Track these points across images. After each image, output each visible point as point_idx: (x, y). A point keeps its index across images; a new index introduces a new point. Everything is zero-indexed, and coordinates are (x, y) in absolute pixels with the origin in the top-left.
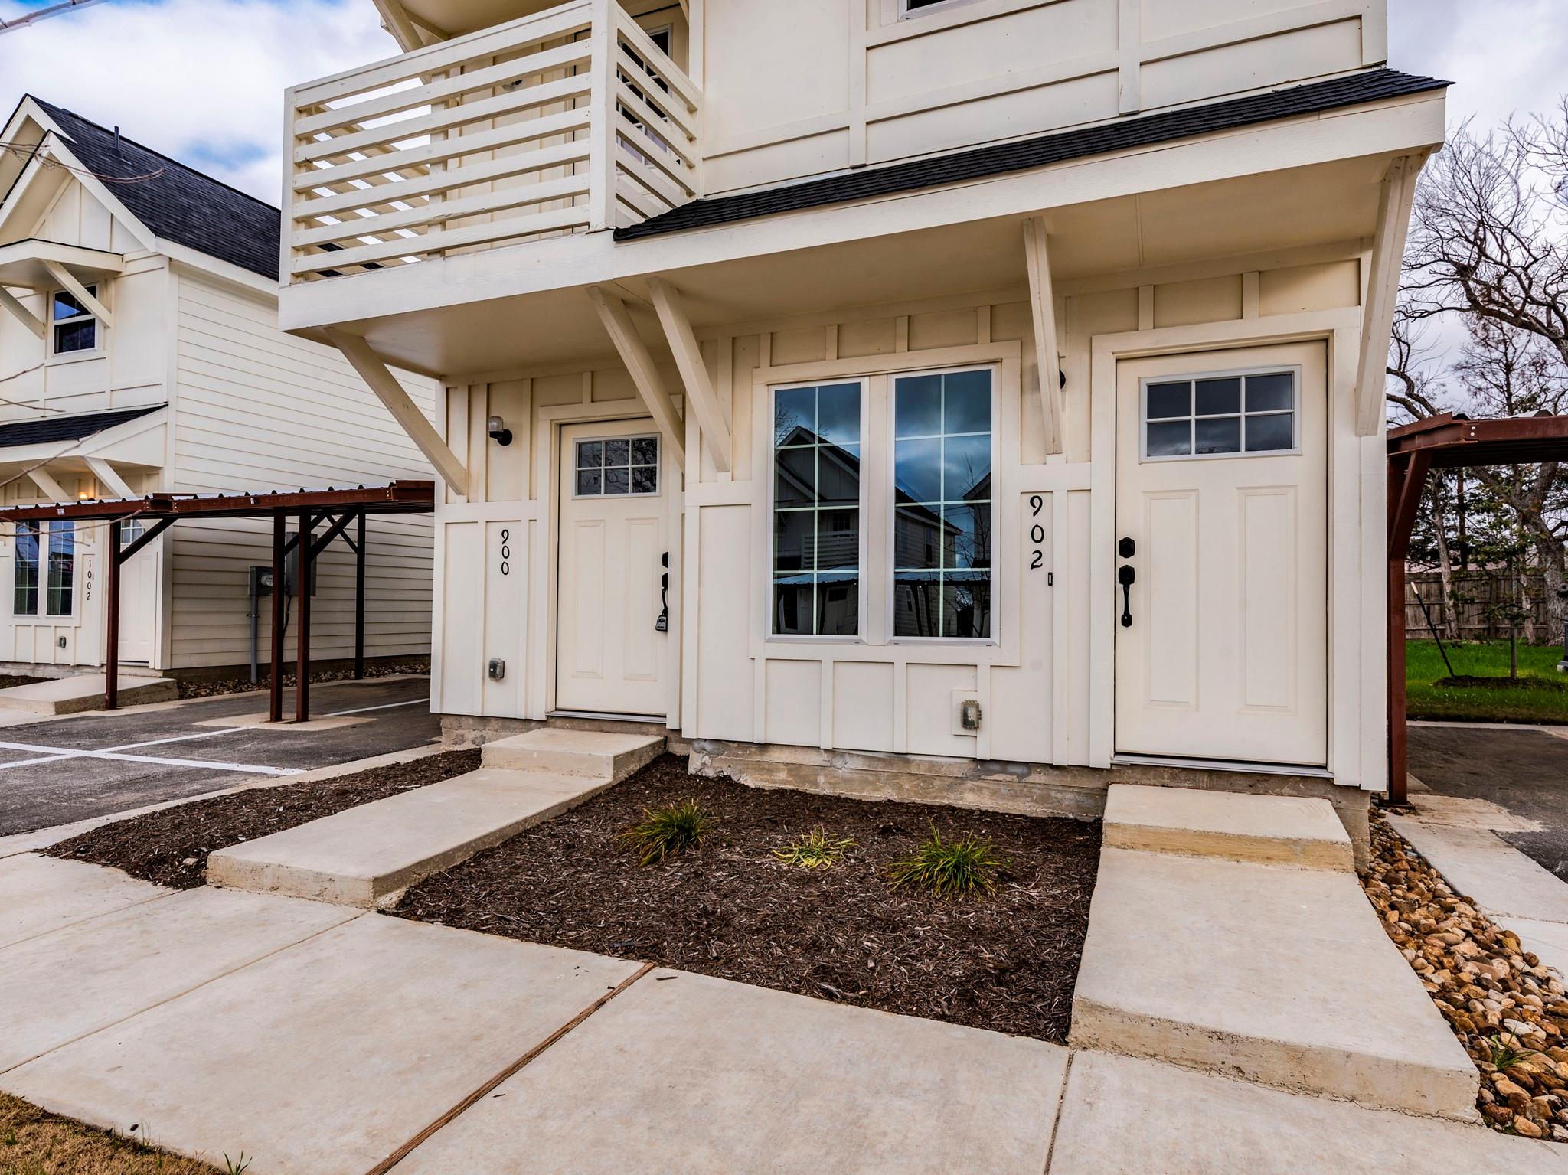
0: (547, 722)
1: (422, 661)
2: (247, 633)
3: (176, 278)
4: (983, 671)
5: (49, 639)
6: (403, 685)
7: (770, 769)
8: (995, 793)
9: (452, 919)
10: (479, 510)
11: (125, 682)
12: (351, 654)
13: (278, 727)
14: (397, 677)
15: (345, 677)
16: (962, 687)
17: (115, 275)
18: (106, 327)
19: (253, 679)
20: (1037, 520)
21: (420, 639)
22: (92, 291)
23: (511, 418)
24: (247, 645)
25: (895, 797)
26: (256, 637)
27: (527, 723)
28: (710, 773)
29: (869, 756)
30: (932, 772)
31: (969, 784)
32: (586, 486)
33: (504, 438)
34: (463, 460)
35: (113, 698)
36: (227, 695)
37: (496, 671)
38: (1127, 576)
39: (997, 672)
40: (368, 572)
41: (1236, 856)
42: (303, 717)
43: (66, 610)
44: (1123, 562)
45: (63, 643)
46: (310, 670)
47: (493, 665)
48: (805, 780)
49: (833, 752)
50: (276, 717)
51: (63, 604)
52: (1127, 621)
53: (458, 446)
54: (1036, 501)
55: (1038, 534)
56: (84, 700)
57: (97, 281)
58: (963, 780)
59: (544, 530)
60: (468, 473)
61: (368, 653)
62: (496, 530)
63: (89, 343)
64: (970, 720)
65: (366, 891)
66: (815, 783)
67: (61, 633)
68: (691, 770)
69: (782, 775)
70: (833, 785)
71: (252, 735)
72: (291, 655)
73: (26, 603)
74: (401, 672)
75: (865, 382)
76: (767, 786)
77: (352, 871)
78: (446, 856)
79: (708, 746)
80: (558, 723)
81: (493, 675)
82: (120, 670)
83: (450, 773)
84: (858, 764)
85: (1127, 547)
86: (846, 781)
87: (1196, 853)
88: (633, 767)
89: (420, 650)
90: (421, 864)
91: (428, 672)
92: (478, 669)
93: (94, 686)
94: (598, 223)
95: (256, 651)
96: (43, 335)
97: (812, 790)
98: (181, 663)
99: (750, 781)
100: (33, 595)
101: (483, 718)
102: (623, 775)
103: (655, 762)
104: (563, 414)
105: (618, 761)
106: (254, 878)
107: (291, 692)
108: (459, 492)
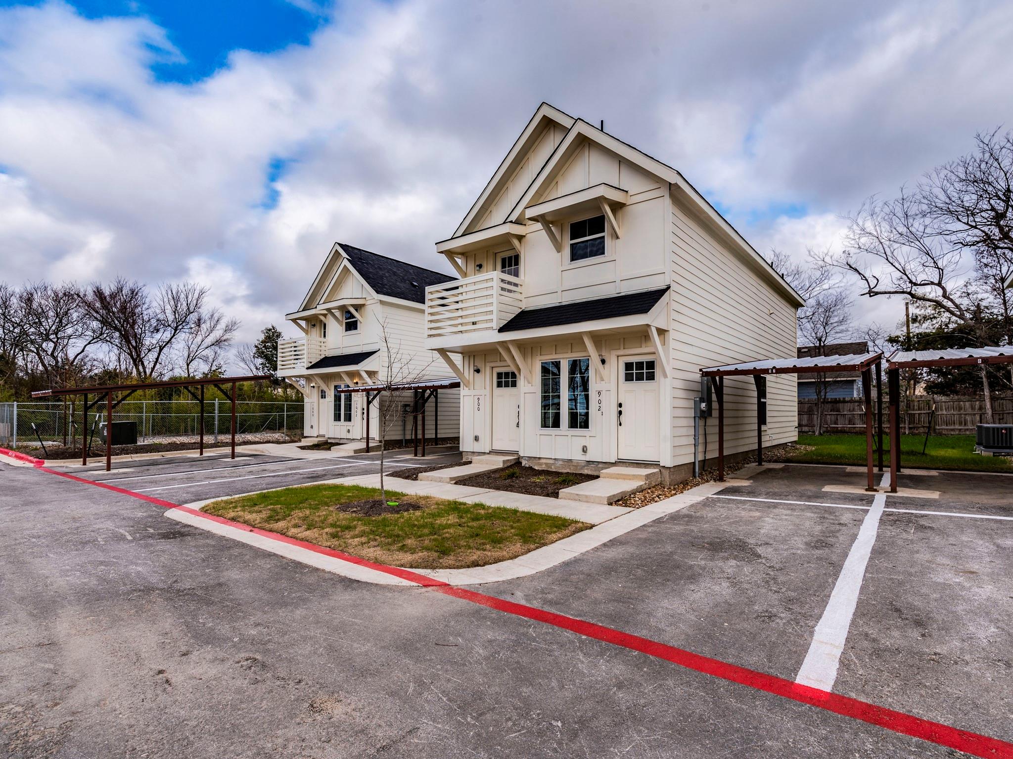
0: (490, 453)
1: (457, 439)
2: (400, 428)
3: (382, 306)
4: (588, 437)
5: (345, 429)
6: (451, 448)
7: (541, 464)
8: (591, 470)
9: (464, 485)
10: (472, 392)
11: (371, 445)
12: (434, 437)
13: (416, 458)
14: (449, 445)
15: (432, 445)
16: (583, 442)
17: (364, 305)
18: (361, 323)
19: (404, 445)
20: (600, 398)
21: (456, 431)
22: (357, 310)
23: (480, 365)
24: (401, 432)
25: (569, 472)
26: (404, 430)
27: (484, 453)
28: (527, 466)
29: (563, 460)
30: (577, 465)
31: (586, 467)
32: (499, 385)
33: (478, 371)
34: (467, 378)
35: (368, 449)
36: (397, 450)
37: (477, 439)
38: (620, 413)
39: (591, 438)
40: (439, 405)
41: (624, 479)
42: (423, 456)
43: (350, 420)
44: (619, 409)
45: (349, 431)
46: (426, 441)
47: (476, 437)
48: (549, 467)
49: (555, 459)
50: (416, 455)
51: (348, 418)
52: (620, 425)
53: (466, 374)
54: (599, 393)
55: (600, 402)
56: (360, 450)
57: (358, 307)
58: (584, 466)
59: (488, 398)
60: (469, 382)
61: (439, 436)
62: (476, 398)
63: (356, 328)
64: (585, 450)
65: (448, 480)
66: (551, 468)
67: (348, 428)
68: (523, 465)
69: (544, 466)
70: (555, 468)
71: (412, 459)
72: (420, 436)
73: (337, 418)
74: (450, 443)
75: (561, 361)
76: (540, 469)
77: (446, 476)
78: (463, 476)
79: (527, 458)
80: (492, 453)
81: (476, 440)
82: (370, 441)
83: (465, 465)
84: (561, 463)
85: (620, 405)
86: (559, 467)
87: (617, 479)
88: (509, 464)
89: (456, 435)
90: (458, 477)
91: (459, 444)
92: (472, 438)
93: (363, 445)
94: (495, 328)
95: (404, 434)
96: (341, 325)
97: (551, 470)
98: (387, 438)
99: (536, 468)
100: (340, 414)
101: (473, 452)
102: (506, 466)
103: (515, 464)
104: (493, 365)
105: (504, 462)
106: (427, 479)
107: (420, 449)
108: (466, 387)
